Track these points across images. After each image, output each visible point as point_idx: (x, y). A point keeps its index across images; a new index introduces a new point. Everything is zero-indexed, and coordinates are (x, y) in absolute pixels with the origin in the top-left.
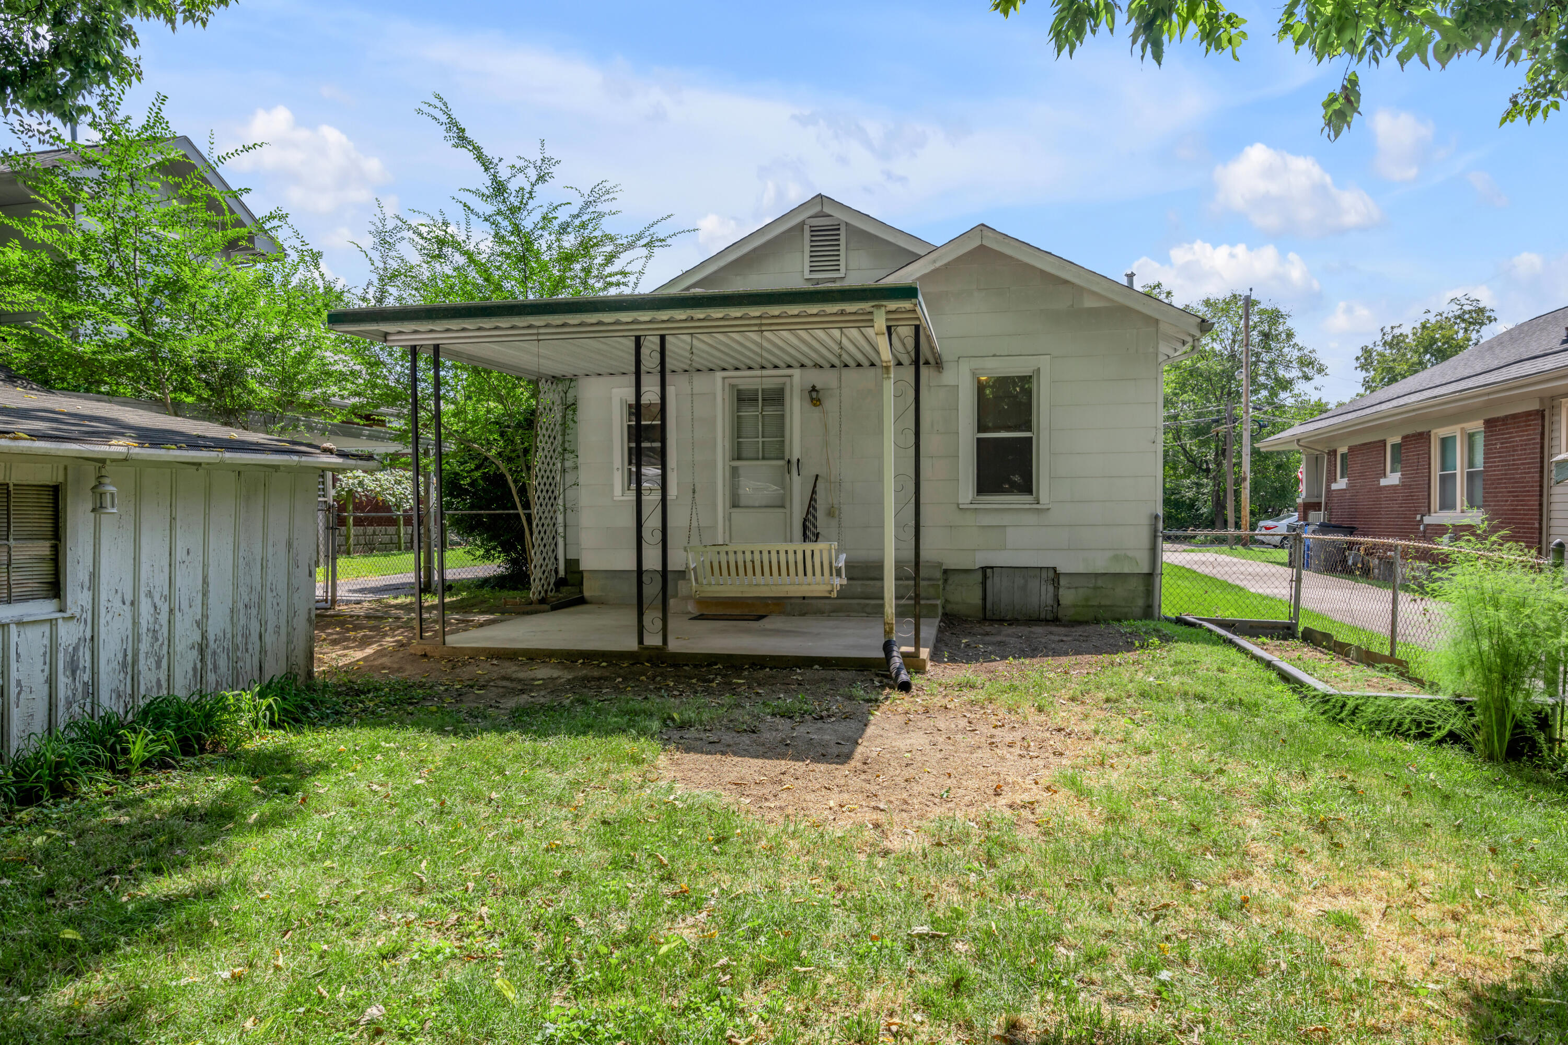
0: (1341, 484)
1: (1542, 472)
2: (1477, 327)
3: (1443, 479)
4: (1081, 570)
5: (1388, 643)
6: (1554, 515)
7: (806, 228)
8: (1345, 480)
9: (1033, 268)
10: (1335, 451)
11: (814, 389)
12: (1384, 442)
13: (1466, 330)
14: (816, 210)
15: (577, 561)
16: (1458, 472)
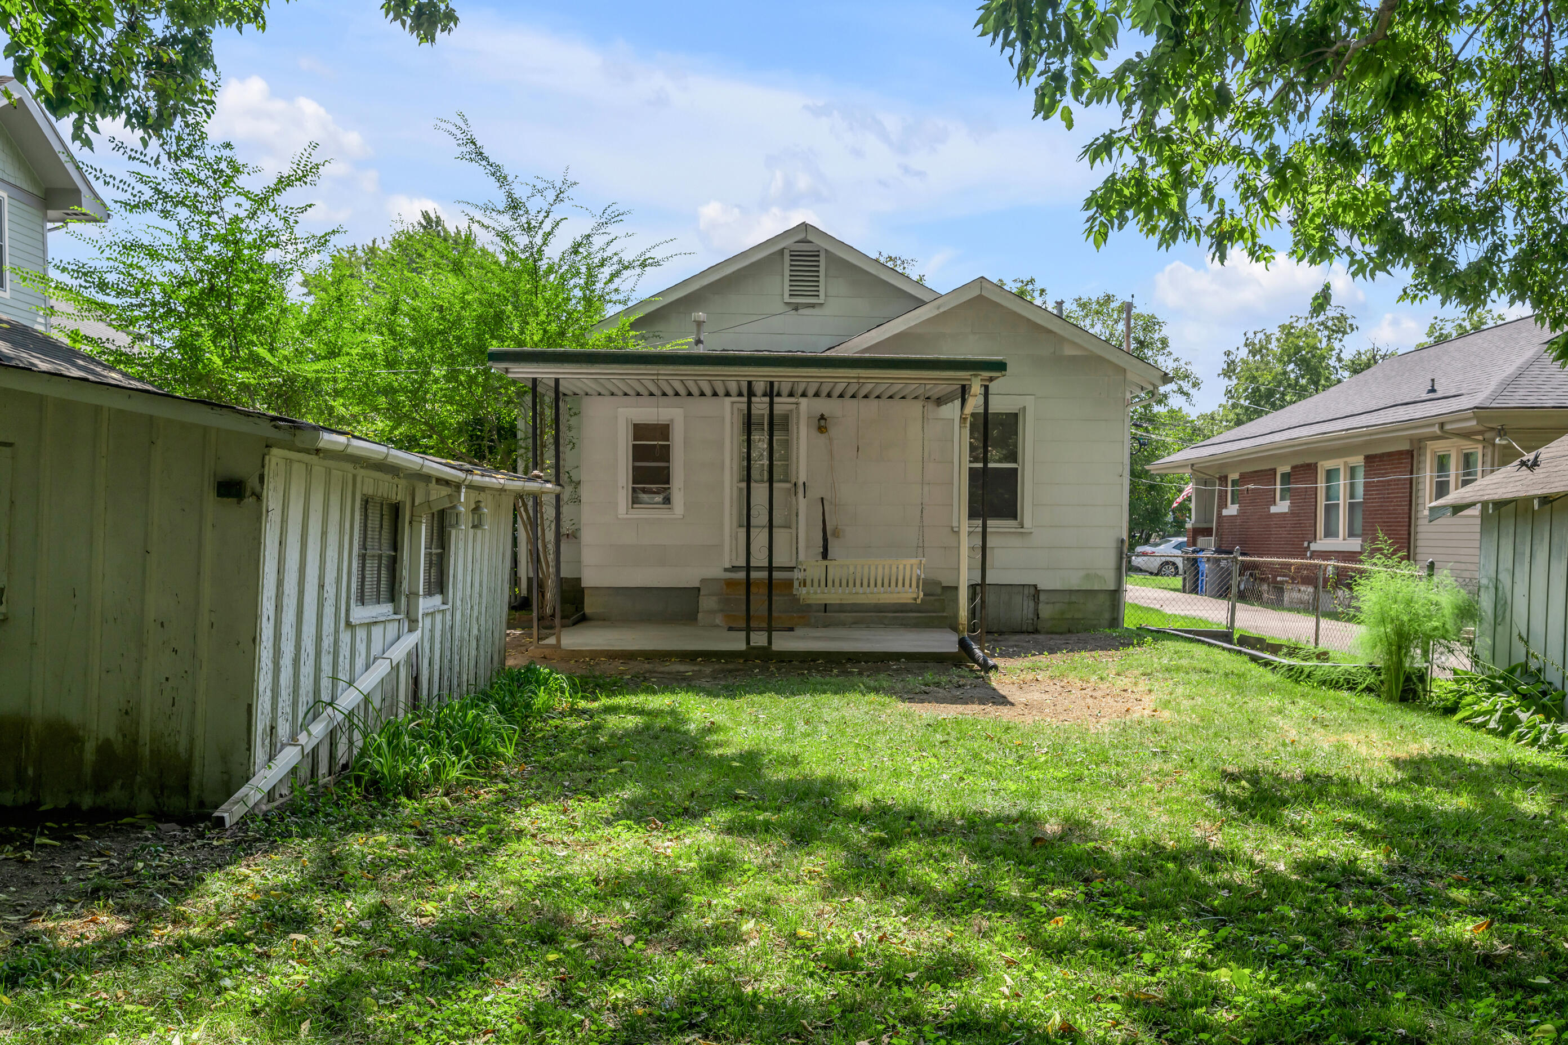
0: (1232, 510)
1: (1410, 505)
2: (1340, 336)
3: (1328, 508)
4: (1058, 586)
5: (1312, 640)
6: (1420, 543)
7: (787, 253)
8: (1236, 506)
9: (1019, 316)
10: (1226, 477)
11: (822, 417)
12: (1274, 471)
13: (1329, 338)
14: (800, 236)
15: (579, 580)
16: (1341, 502)
